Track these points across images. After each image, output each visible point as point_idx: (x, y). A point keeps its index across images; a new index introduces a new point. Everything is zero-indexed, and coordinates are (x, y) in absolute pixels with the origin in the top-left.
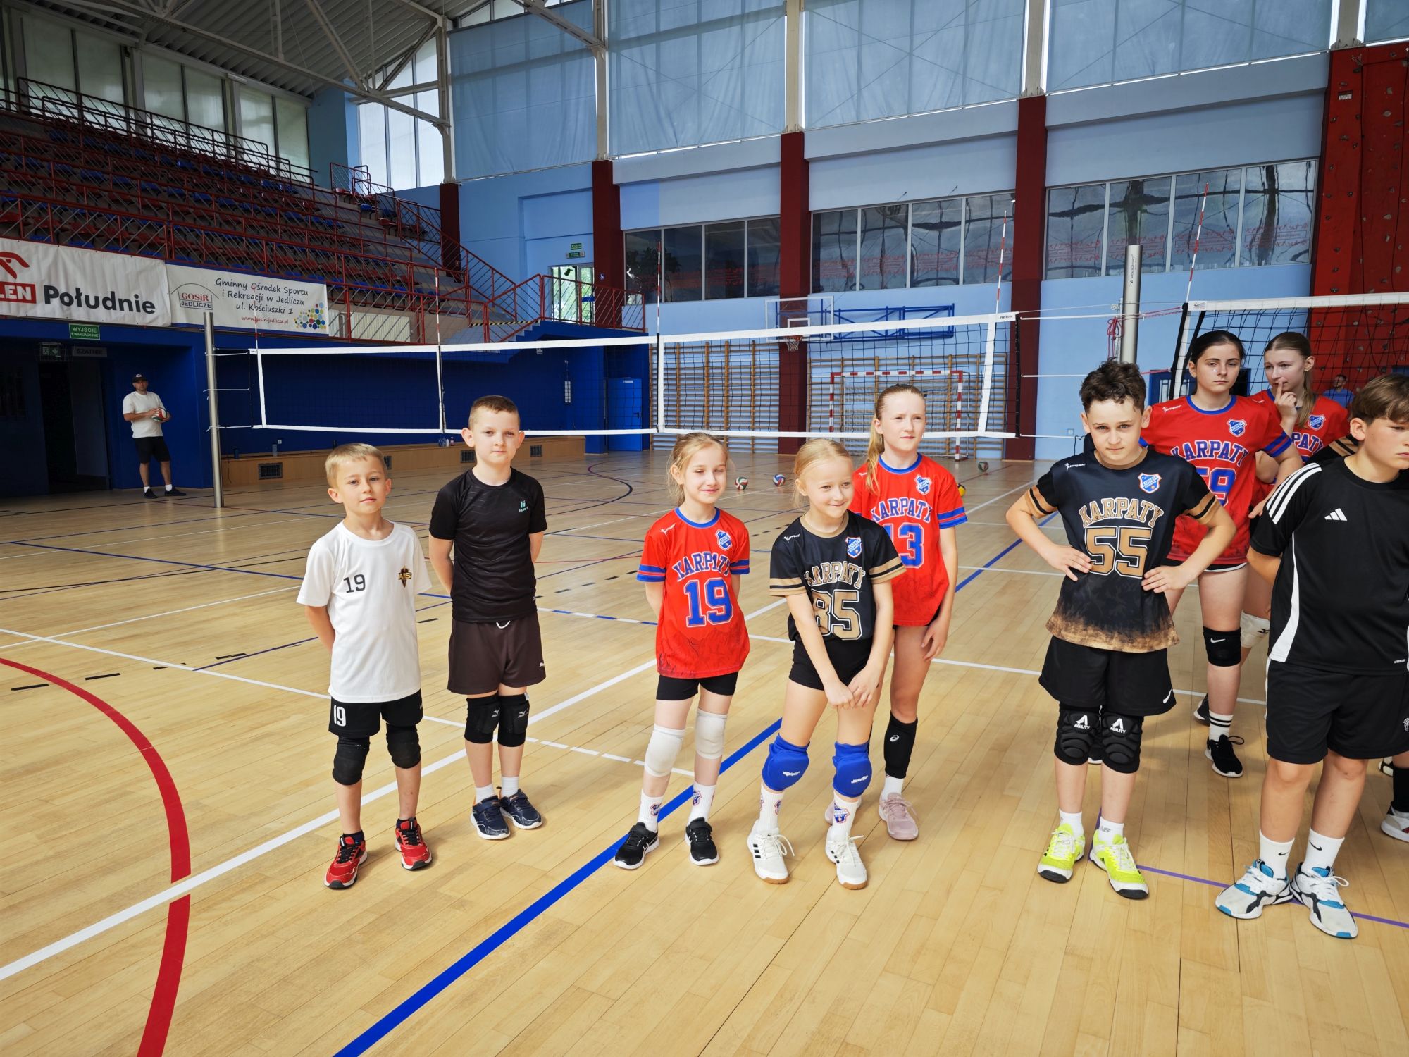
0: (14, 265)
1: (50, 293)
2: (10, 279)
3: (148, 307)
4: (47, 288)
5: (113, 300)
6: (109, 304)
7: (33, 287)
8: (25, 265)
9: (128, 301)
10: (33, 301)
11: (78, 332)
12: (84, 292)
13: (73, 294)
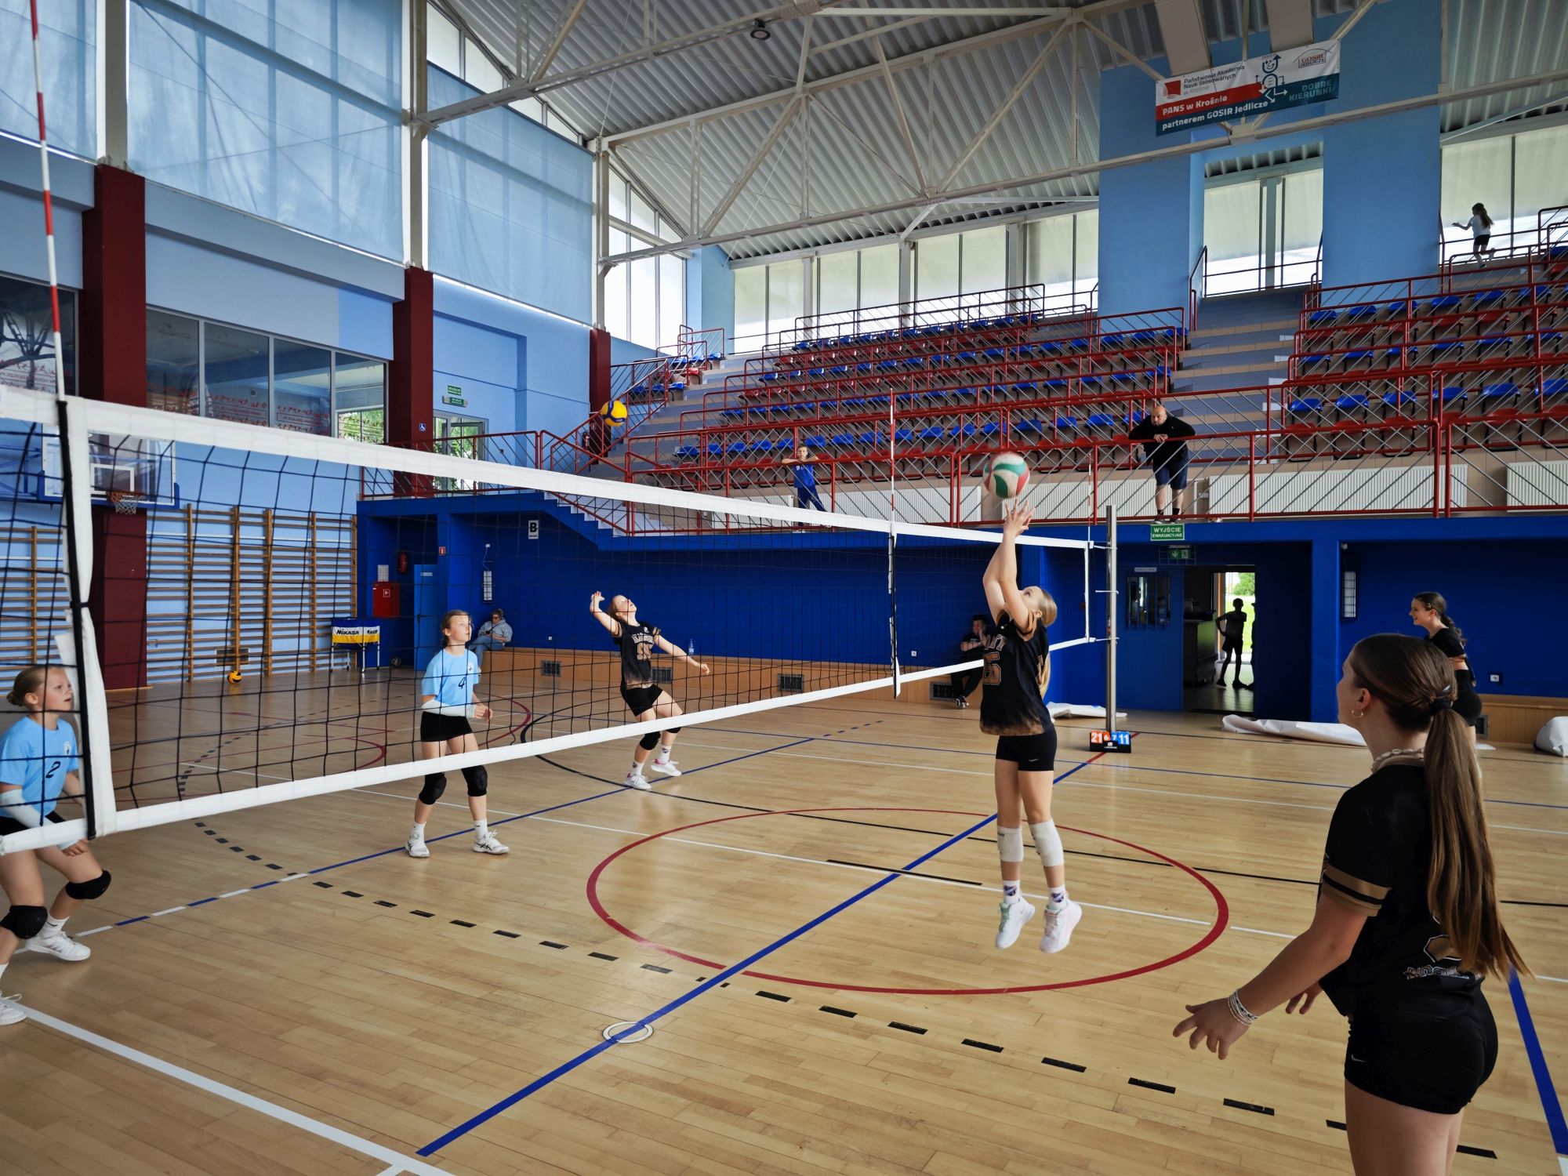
11: (1160, 533)
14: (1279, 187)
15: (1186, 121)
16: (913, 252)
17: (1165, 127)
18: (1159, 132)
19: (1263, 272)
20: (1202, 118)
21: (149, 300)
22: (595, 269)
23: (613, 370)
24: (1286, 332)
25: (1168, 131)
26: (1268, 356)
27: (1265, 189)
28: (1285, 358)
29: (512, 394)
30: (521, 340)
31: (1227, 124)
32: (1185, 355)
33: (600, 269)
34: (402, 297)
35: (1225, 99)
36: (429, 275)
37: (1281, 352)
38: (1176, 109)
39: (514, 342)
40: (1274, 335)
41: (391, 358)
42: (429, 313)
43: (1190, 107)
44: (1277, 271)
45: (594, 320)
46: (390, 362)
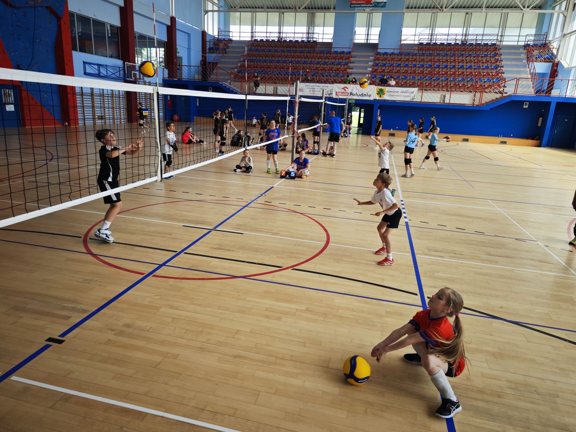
0: (346, 89)
1: (351, 94)
2: (345, 91)
3: (370, 96)
4: (351, 93)
5: (363, 95)
6: (362, 95)
7: (348, 93)
8: (348, 89)
9: (366, 95)
10: (348, 95)
11: (351, 101)
12: (357, 93)
13: (355, 94)
14: (372, 14)
15: (356, 6)
16: (283, 15)
17: (352, 6)
18: (351, 7)
19: (366, 35)
20: (359, 5)
21: (135, 31)
22: (203, 13)
23: (207, 42)
24: (371, 56)
25: (352, 7)
26: (367, 62)
27: (368, 14)
28: (372, 63)
29: (187, 49)
30: (189, 34)
31: (364, 8)
32: (351, 59)
33: (204, 14)
34: (170, 25)
35: (364, 2)
36: (175, 18)
37: (370, 61)
38: (354, 2)
39: (187, 35)
40: (368, 57)
41: (167, 41)
42: (176, 29)
43: (357, 2)
44: (369, 36)
45: (203, 28)
46: (166, 42)
